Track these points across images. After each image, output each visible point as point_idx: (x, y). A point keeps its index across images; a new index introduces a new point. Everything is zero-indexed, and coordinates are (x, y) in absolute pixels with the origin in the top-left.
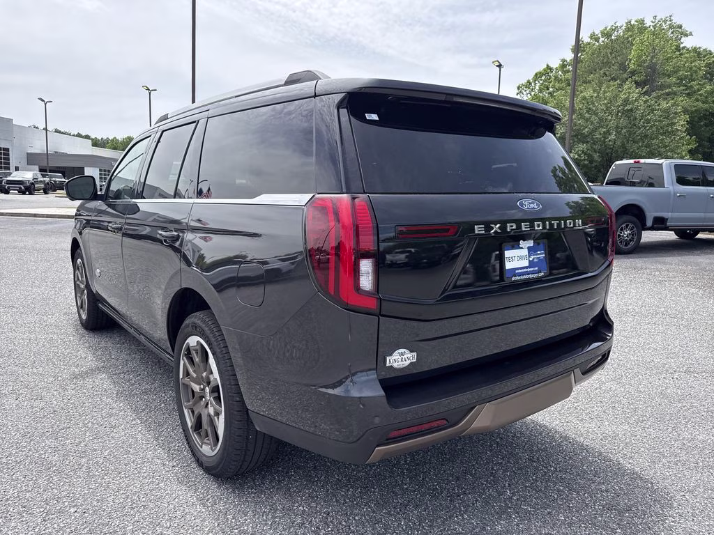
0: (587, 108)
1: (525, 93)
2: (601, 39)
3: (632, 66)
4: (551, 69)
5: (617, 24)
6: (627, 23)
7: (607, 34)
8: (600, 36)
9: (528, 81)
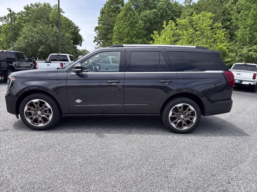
0: (43, 33)
1: (4, 21)
2: (35, 7)
3: (51, 20)
4: (15, 13)
5: (40, 3)
6: (44, 3)
7: (37, 6)
8: (34, 5)
9: (5, 16)
